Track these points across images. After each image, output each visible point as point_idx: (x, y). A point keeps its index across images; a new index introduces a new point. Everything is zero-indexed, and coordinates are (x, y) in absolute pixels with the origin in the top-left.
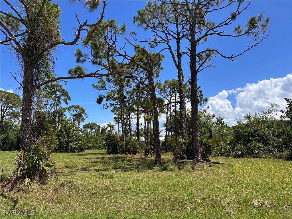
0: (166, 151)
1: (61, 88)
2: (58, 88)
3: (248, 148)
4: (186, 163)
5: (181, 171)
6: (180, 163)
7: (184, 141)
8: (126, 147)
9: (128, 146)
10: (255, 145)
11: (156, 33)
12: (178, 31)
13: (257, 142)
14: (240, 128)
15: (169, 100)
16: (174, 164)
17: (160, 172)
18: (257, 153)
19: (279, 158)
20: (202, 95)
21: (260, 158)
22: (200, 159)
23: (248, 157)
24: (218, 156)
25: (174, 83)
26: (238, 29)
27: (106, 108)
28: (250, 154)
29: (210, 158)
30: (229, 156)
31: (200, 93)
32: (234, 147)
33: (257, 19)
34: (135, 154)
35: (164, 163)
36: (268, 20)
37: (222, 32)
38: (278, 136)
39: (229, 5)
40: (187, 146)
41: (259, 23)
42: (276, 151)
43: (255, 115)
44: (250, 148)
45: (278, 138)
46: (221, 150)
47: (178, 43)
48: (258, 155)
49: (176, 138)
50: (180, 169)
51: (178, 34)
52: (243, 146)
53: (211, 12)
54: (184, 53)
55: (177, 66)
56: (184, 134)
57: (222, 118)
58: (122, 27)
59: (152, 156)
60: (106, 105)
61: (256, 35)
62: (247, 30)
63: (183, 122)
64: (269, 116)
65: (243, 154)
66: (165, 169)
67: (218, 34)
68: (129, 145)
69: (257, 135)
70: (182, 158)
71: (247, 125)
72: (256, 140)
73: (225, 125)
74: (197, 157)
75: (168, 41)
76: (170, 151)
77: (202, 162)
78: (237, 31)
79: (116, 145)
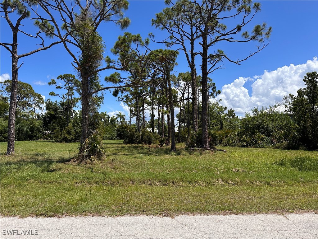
0: (179, 142)
1: (74, 78)
2: (71, 79)
3: (252, 139)
4: (196, 150)
5: (192, 156)
6: (191, 150)
7: (195, 133)
8: (142, 138)
9: (144, 137)
10: (259, 137)
11: (172, 34)
12: (192, 32)
13: (261, 134)
14: (247, 121)
15: (183, 93)
16: (186, 151)
17: (175, 156)
18: (260, 143)
19: (278, 148)
20: (215, 88)
21: (262, 148)
22: (207, 147)
23: (252, 147)
24: (226, 146)
25: (188, 77)
26: (245, 35)
27: (121, 100)
28: (254, 144)
29: (216, 147)
30: (236, 146)
31: (214, 86)
32: (241, 138)
33: (261, 27)
34: (150, 144)
35: (178, 150)
36: (270, 29)
37: (230, 39)
38: (281, 128)
39: (237, 14)
40: (197, 137)
41: (263, 31)
42: (276, 142)
43: (262, 109)
44: (254, 139)
45: (280, 131)
46: (229, 141)
47: (192, 44)
48: (261, 145)
49: (189, 129)
50: (190, 154)
51: (192, 35)
52: (249, 137)
53: (222, 19)
54: (198, 54)
55: (190, 66)
56: (195, 127)
57: (233, 110)
58: (146, 40)
59: (166, 146)
60: (121, 97)
61: (261, 40)
62: (253, 35)
63: (195, 116)
64: (276, 110)
65: (248, 144)
66: (179, 154)
67: (227, 40)
68: (144, 135)
69: (262, 127)
70: (193, 147)
71: (253, 118)
72: (260, 132)
73: (236, 117)
74: (205, 146)
75: (183, 42)
76: (182, 142)
77: (209, 150)
78: (244, 36)
79: (132, 136)
